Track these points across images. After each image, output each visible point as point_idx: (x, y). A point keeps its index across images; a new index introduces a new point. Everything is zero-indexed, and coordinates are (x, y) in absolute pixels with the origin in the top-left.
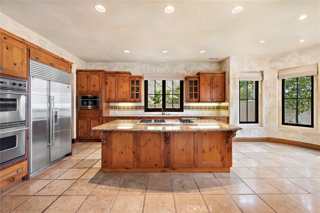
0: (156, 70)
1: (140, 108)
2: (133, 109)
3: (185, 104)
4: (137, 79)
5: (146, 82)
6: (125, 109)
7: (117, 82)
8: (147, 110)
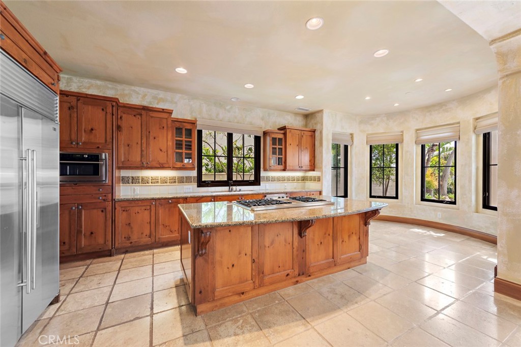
0: (218, 114)
1: (188, 180)
2: (175, 182)
3: (263, 174)
4: (189, 126)
5: (200, 132)
6: (158, 182)
7: (144, 129)
8: (201, 184)
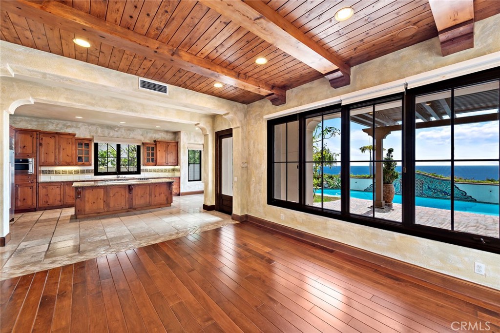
0: (109, 133)
1: (88, 172)
2: (79, 173)
3: (142, 167)
4: (87, 142)
5: (96, 145)
6: (66, 173)
7: (57, 144)
8: (97, 173)
